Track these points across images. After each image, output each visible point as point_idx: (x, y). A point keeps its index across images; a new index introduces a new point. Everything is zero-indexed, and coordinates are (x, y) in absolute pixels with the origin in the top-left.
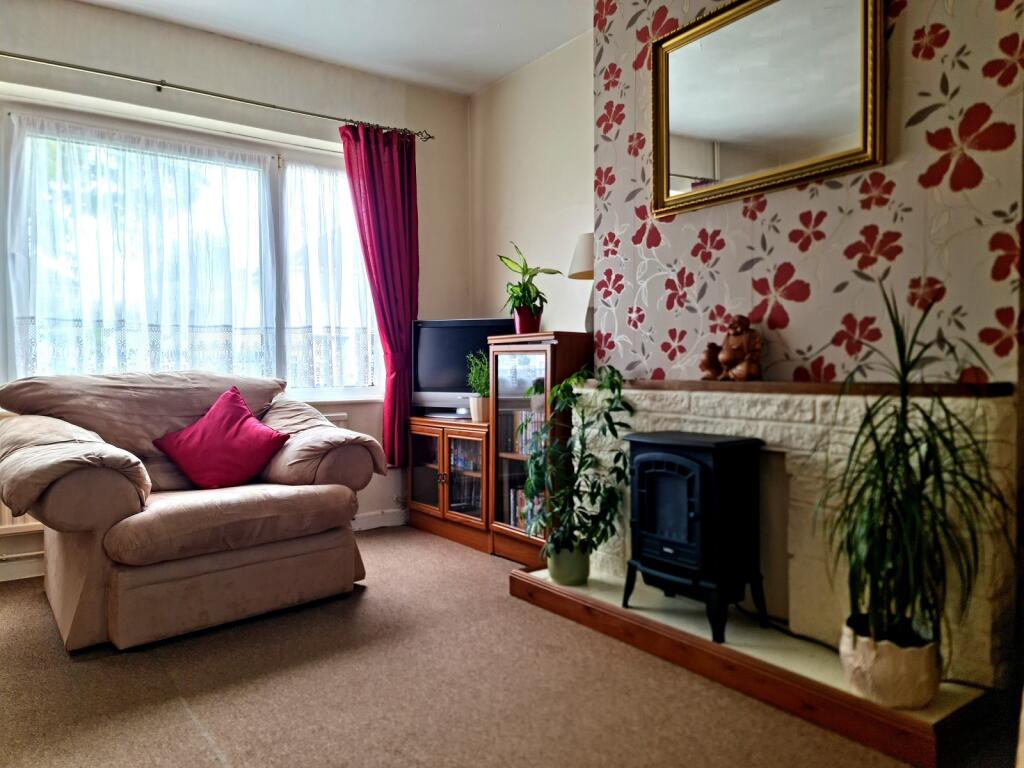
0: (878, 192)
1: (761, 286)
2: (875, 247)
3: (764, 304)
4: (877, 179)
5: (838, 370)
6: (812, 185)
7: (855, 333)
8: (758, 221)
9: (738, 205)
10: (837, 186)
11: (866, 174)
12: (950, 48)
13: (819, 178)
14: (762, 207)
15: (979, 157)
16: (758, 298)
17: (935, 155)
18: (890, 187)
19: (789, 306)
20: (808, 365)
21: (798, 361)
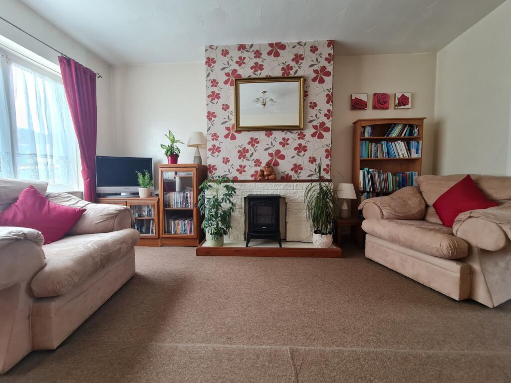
0: (302, 136)
1: (271, 155)
2: (301, 149)
3: (272, 160)
4: (302, 133)
5: (293, 177)
6: (286, 131)
7: (297, 168)
8: (270, 138)
9: (264, 133)
10: (293, 133)
11: (299, 131)
12: (317, 108)
13: (288, 130)
14: (271, 134)
15: (323, 133)
16: (270, 158)
17: (314, 131)
18: (305, 135)
19: (279, 161)
20: (284, 176)
21: (282, 175)
